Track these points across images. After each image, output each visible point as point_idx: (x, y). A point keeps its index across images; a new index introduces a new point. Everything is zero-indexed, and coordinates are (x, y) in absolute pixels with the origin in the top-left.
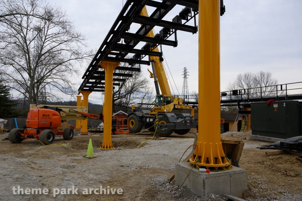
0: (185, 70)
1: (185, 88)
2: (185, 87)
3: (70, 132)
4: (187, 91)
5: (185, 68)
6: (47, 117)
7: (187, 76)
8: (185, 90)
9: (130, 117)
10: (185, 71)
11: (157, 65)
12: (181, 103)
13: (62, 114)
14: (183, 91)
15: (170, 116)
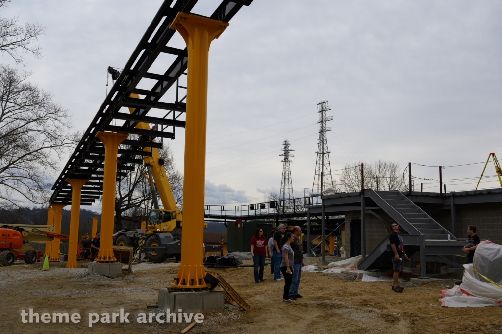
0: (286, 145)
1: (287, 183)
2: (287, 180)
3: (33, 255)
4: (290, 188)
5: (286, 141)
6: (8, 237)
7: (290, 157)
8: (287, 187)
9: (119, 238)
10: (285, 148)
11: (155, 170)
13: (24, 234)
14: (283, 188)
15: (164, 237)
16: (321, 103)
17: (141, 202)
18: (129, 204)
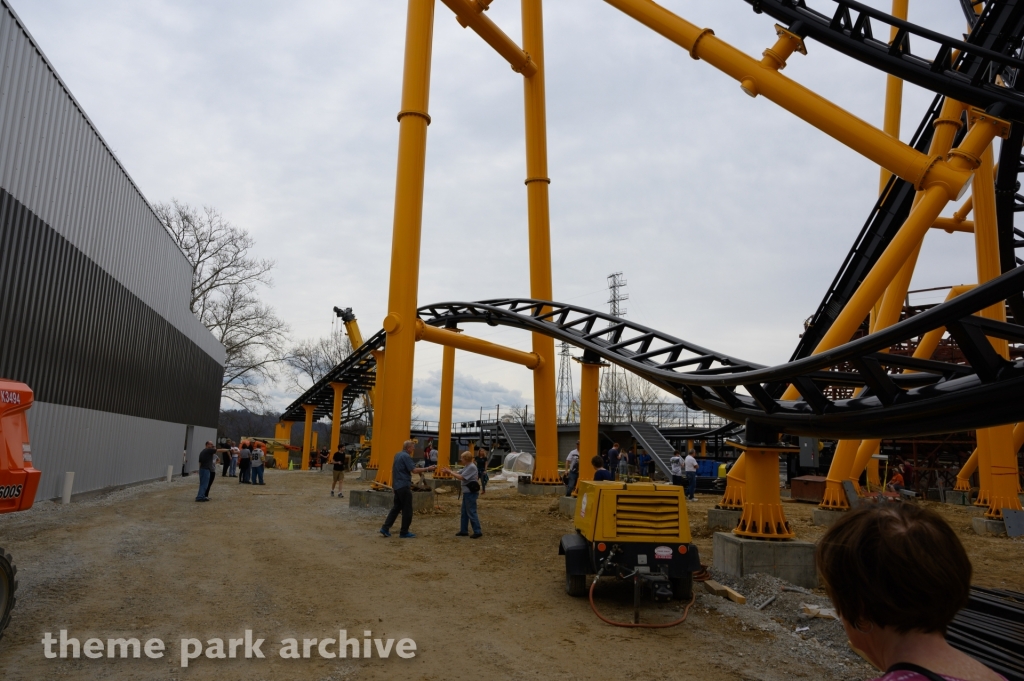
16: (613, 276)
17: (361, 414)
18: (349, 416)
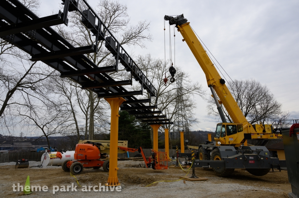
6: (83, 151)
11: (217, 89)
12: (268, 131)
13: (102, 148)
15: (224, 150)
